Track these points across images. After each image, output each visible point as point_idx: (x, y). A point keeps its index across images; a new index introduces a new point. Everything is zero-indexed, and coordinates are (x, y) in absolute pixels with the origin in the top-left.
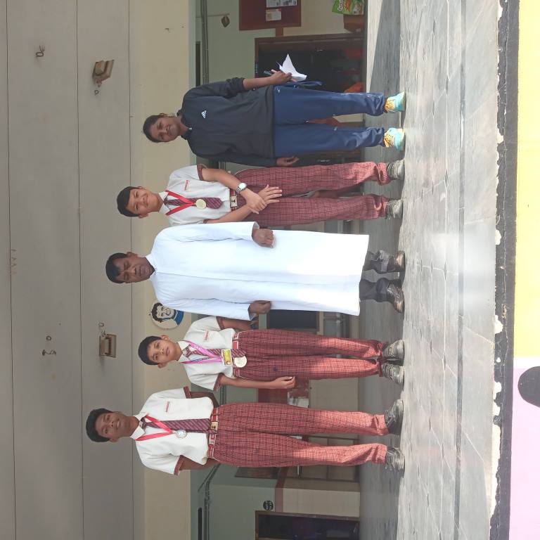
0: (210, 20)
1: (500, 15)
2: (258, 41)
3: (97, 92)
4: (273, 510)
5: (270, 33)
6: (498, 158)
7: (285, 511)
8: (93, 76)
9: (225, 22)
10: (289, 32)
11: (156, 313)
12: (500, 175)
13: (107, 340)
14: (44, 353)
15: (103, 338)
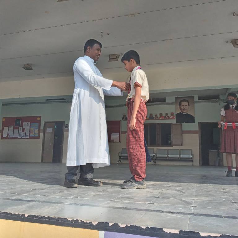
1: (69, 219)
3: (227, 42)
4: (65, 128)
6: (20, 214)
7: (65, 133)
8: (235, 39)
12: (15, 214)
13: (115, 57)
14: (102, 32)
15: (117, 55)
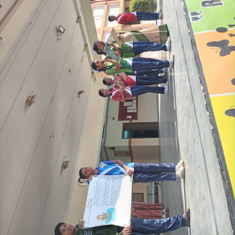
0: (109, 118)
2: (124, 124)
5: (128, 122)
9: (114, 119)
10: (133, 121)
11: (80, 180)
13: (66, 162)
